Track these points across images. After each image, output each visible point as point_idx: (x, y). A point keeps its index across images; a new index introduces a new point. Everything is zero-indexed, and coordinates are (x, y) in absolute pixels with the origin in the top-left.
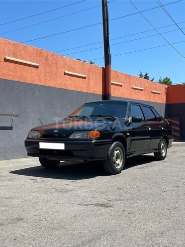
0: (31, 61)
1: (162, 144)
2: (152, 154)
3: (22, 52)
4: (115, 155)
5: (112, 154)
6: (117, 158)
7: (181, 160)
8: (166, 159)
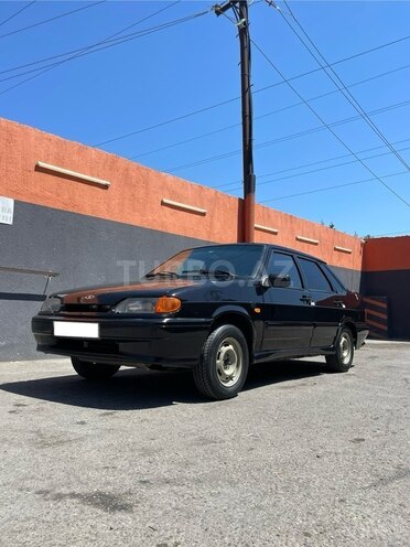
0: (92, 176)
1: (343, 339)
2: (321, 359)
3: (75, 158)
4: (222, 355)
5: (214, 353)
6: (227, 362)
7: (384, 372)
8: (350, 371)
